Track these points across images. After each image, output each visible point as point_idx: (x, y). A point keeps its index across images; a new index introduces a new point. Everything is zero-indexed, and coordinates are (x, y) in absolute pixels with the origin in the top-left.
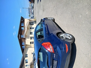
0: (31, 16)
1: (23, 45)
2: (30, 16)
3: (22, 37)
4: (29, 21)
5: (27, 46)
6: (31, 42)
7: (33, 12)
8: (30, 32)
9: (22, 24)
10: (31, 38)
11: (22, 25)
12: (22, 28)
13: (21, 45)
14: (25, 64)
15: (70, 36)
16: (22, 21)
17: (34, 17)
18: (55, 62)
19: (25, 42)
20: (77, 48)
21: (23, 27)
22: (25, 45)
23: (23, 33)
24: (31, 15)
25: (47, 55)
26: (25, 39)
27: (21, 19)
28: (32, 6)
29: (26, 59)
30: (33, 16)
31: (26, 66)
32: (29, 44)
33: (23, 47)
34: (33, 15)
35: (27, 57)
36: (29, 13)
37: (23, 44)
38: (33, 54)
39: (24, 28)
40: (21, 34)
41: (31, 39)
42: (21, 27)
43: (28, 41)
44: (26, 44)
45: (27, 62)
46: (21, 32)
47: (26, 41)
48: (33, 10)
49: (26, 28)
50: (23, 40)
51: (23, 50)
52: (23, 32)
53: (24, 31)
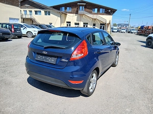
0: (114, 28)
1: (66, 9)
2: (115, 25)
3: (81, 7)
4: (108, 22)
5: (63, 15)
6: (70, 22)
7: (122, 31)
8: (87, 24)
9: (104, 9)
10: (78, 24)
11: (101, 10)
12: (96, 10)
13: (66, 6)
14: (33, 10)
15: (91, 90)
16: (109, 11)
17: (113, 32)
18: (53, 60)
19: (71, 13)
20: (72, 98)
21: (98, 11)
22: (67, 12)
23: (87, 10)
24: (116, 28)
25: (66, 48)
26: (77, 13)
27: (113, 9)
28: (132, 31)
29: (43, 12)
30: (114, 30)
31: (31, 11)
32: (67, 20)
33: (63, 8)
34: (116, 30)
35: (46, 14)
36: (119, 25)
37: (68, 8)
38: (49, 24)
39: (95, 14)
40: (86, 7)
41: (76, 24)
42: (99, 7)
43: (72, 18)
44: (68, 14)
45: (36, 12)
46: (90, 7)
47: (72, 15)
48: (125, 31)
49: (95, 17)
50: (75, 9)
51: (57, 8)
52: (89, 10)
53: (91, 13)
